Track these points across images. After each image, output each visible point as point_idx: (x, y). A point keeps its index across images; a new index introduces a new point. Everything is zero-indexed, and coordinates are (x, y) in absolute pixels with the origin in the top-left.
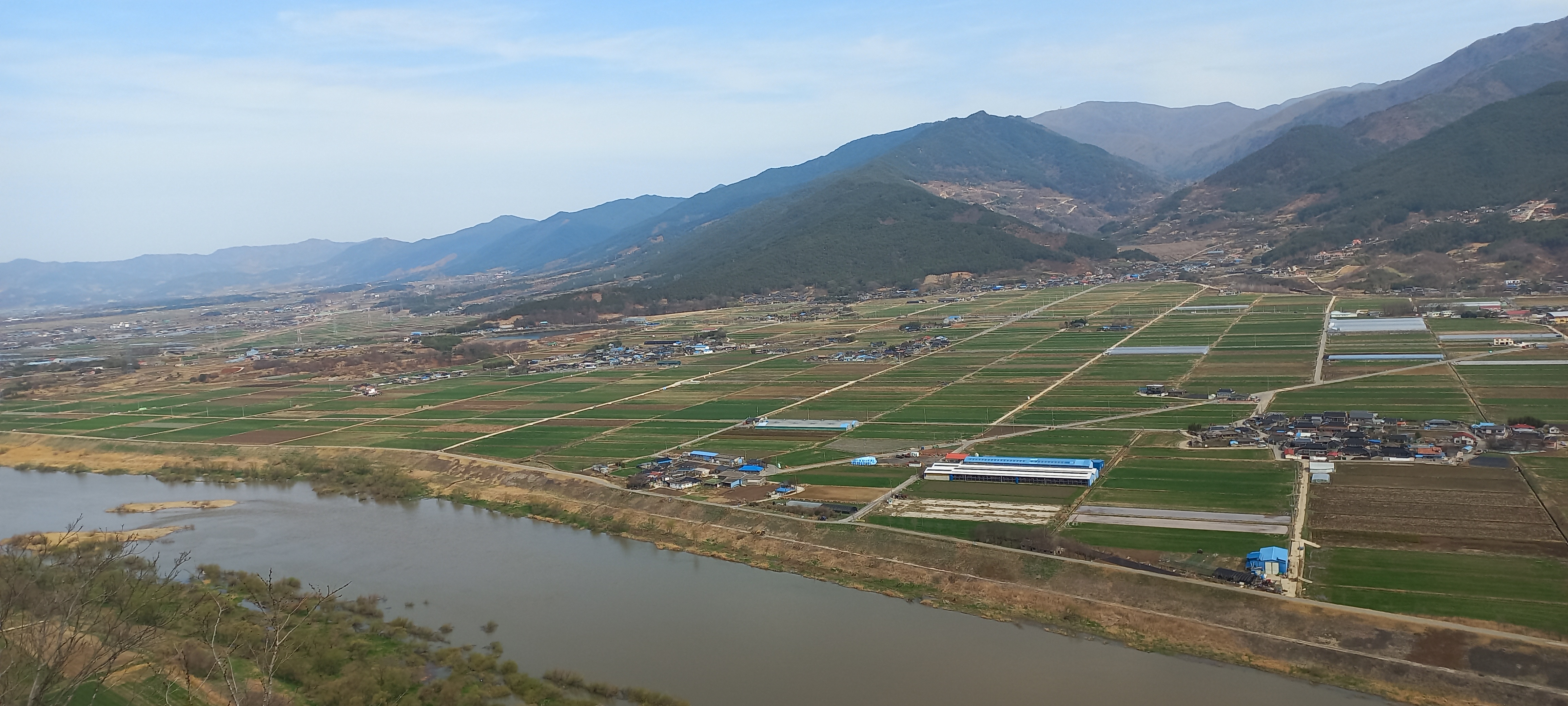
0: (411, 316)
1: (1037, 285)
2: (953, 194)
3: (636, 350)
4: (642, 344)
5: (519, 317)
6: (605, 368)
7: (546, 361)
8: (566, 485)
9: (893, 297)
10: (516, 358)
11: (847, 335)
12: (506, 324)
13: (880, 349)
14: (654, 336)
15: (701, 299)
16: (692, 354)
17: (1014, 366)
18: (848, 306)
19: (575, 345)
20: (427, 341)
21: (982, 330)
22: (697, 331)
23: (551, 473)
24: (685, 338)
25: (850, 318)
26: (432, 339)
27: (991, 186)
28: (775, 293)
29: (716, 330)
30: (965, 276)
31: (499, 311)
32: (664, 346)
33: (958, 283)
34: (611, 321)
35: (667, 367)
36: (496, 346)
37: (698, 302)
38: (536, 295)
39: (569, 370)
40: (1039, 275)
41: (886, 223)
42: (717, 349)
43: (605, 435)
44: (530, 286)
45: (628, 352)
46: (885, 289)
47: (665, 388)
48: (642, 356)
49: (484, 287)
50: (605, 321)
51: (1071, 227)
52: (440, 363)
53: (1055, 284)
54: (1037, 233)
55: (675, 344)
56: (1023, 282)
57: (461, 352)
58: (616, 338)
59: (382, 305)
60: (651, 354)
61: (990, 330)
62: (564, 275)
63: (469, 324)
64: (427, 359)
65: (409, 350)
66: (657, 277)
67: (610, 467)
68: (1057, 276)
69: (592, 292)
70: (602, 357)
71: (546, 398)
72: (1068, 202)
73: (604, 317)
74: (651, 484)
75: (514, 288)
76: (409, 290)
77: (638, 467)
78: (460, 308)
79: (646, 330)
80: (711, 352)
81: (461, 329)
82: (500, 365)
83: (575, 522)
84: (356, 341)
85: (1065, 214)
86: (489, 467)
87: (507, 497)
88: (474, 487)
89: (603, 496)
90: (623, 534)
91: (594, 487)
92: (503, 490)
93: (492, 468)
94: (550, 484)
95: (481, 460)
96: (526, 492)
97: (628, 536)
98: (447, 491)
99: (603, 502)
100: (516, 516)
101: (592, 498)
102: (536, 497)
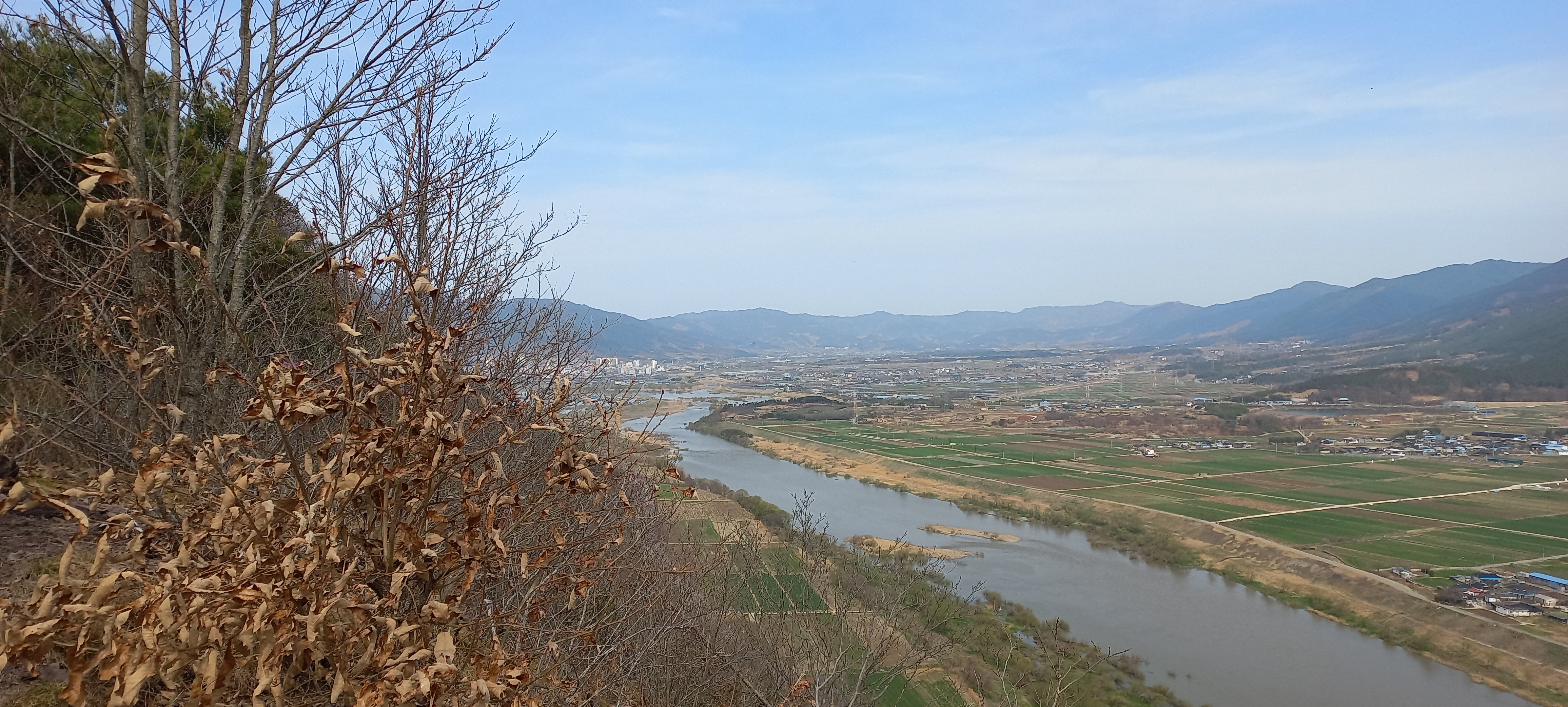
0: (1196, 381)
3: (1459, 441)
4: (1469, 435)
5: (1315, 391)
6: (1415, 457)
7: (1342, 442)
8: (1355, 583)
10: (1308, 435)
12: (1299, 398)
14: (1486, 426)
15: (1560, 386)
16: (1542, 453)
19: (1380, 427)
20: (1210, 408)
22: (1550, 425)
23: (1339, 566)
24: (1532, 434)
26: (1216, 406)
31: (1293, 383)
32: (1499, 440)
34: (1428, 404)
35: (1502, 465)
36: (1285, 419)
38: (1337, 368)
39: (1370, 455)
43: (1410, 534)
44: (1331, 358)
45: (1449, 441)
47: (1498, 490)
48: (1468, 448)
49: (1277, 356)
50: (1420, 403)
52: (1223, 431)
55: (1515, 439)
57: (1246, 422)
58: (1433, 425)
59: (1168, 368)
60: (1481, 447)
62: (1373, 349)
63: (1257, 394)
64: (1209, 426)
65: (1191, 415)
66: (1496, 356)
67: (1414, 572)
69: (1406, 369)
70: (1413, 444)
71: (1339, 483)
73: (1419, 398)
74: (1470, 602)
75: (1313, 359)
76: (1197, 355)
77: (1451, 578)
78: (1249, 376)
79: (1476, 418)
81: (1248, 399)
82: (1288, 440)
83: (1363, 626)
84: (1140, 401)
86: (1267, 547)
87: (1285, 584)
88: (1248, 566)
89: (1403, 604)
90: (1427, 654)
91: (1391, 591)
92: (1281, 575)
93: (1271, 550)
94: (1336, 579)
95: (1260, 539)
96: (1307, 582)
97: (1434, 658)
98: (1220, 566)
99: (1401, 611)
100: (1294, 607)
101: (1388, 603)
102: (1318, 589)
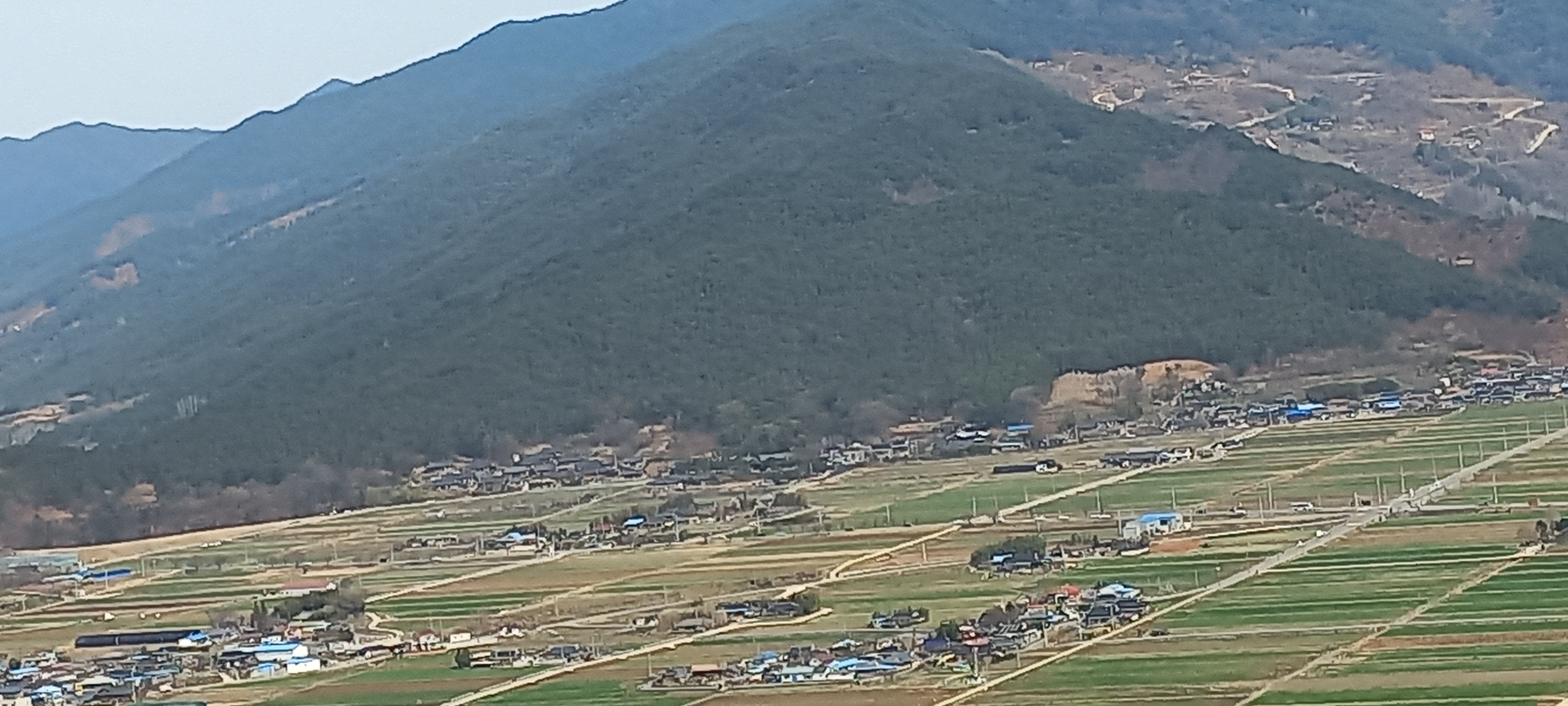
1: (1435, 399)
2: (1138, 93)
3: (44, 669)
4: (68, 647)
9: (947, 455)
11: (790, 590)
13: (906, 635)
14: (108, 616)
15: (275, 479)
16: (248, 674)
17: (1368, 682)
18: (792, 488)
21: (1257, 556)
22: (261, 592)
24: (221, 623)
25: (799, 532)
27: (1264, 65)
28: (534, 451)
29: (332, 586)
30: (1191, 375)
32: (144, 652)
33: (1169, 398)
37: (264, 492)
40: (1439, 364)
41: (910, 199)
42: (333, 656)
45: (18, 674)
46: (913, 427)
48: (69, 687)
51: (1540, 198)
53: (1498, 391)
54: (1427, 219)
55: (184, 643)
56: (1388, 389)
60: (99, 679)
61: (1283, 559)
66: (116, 407)
68: (1502, 364)
72: (1526, 113)
79: (82, 594)
80: (314, 665)
85: (1519, 154)
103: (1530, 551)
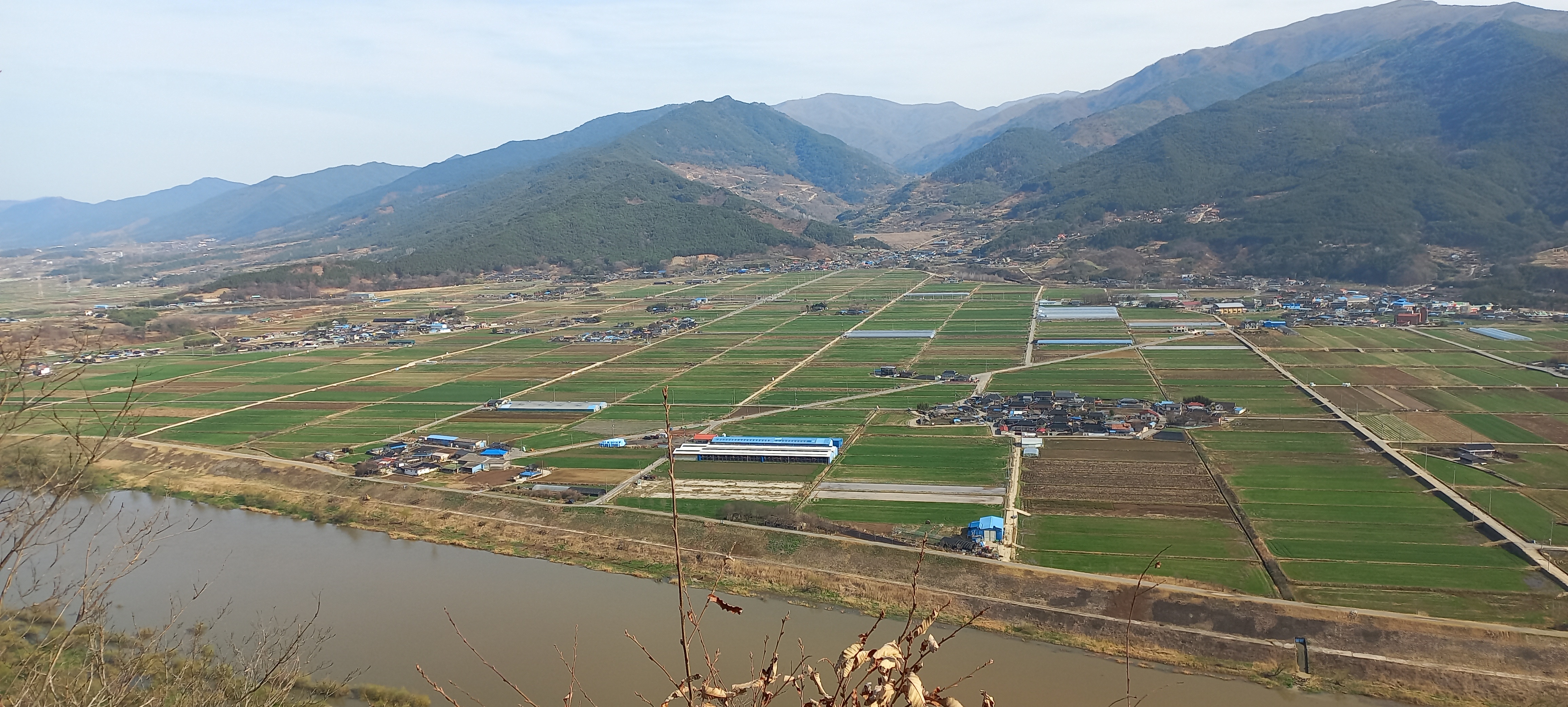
0: (94, 286)
1: (780, 269)
2: (700, 176)
3: (363, 328)
5: (227, 290)
6: (327, 347)
7: (259, 338)
8: (284, 473)
9: (640, 278)
10: (224, 335)
11: (594, 315)
12: (211, 298)
13: (627, 330)
14: (384, 313)
15: (437, 275)
16: (428, 333)
17: (759, 348)
18: (595, 285)
19: (293, 321)
20: (114, 316)
21: (729, 312)
22: (433, 308)
23: (267, 460)
24: (420, 317)
25: (596, 298)
26: (121, 313)
27: (736, 170)
28: (518, 270)
29: (454, 307)
30: (712, 259)
31: (203, 283)
32: (395, 324)
33: (705, 265)
34: (334, 296)
35: (400, 347)
36: (199, 321)
37: (433, 278)
38: (246, 266)
39: (287, 349)
40: (781, 259)
41: (632, 203)
42: (455, 328)
43: (330, 419)
44: (239, 256)
45: (355, 329)
46: (631, 270)
47: (398, 369)
48: (371, 334)
49: (184, 255)
50: (327, 296)
51: (811, 214)
52: (129, 338)
53: (798, 269)
54: (780, 218)
55: (408, 322)
56: (767, 266)
57: (157, 328)
58: (341, 315)
59: (55, 273)
60: (381, 332)
61: (736, 313)
62: (278, 245)
63: (166, 297)
64: (114, 334)
65: (92, 325)
66: (387, 250)
67: (336, 453)
68: (799, 260)
69: (312, 264)
70: (325, 335)
71: (260, 379)
72: (809, 190)
73: (326, 291)
74: (383, 471)
75: (220, 258)
76: (90, 257)
77: (368, 453)
78: (154, 279)
79: (375, 306)
80: (449, 331)
81: (156, 303)
82: (204, 342)
83: (292, 512)
84: (24, 314)
85: (806, 201)
86: (194, 454)
87: (216, 488)
88: (175, 477)
89: (328, 484)
90: (353, 524)
91: (317, 475)
92: (211, 480)
93: (198, 456)
94: (265, 472)
95: (185, 447)
96: (238, 482)
97: (359, 527)
98: (143, 482)
99: (328, 491)
100: (226, 508)
101: (315, 487)
102: (249, 487)
103: (804, 314)
